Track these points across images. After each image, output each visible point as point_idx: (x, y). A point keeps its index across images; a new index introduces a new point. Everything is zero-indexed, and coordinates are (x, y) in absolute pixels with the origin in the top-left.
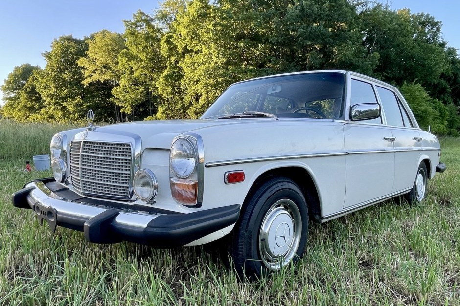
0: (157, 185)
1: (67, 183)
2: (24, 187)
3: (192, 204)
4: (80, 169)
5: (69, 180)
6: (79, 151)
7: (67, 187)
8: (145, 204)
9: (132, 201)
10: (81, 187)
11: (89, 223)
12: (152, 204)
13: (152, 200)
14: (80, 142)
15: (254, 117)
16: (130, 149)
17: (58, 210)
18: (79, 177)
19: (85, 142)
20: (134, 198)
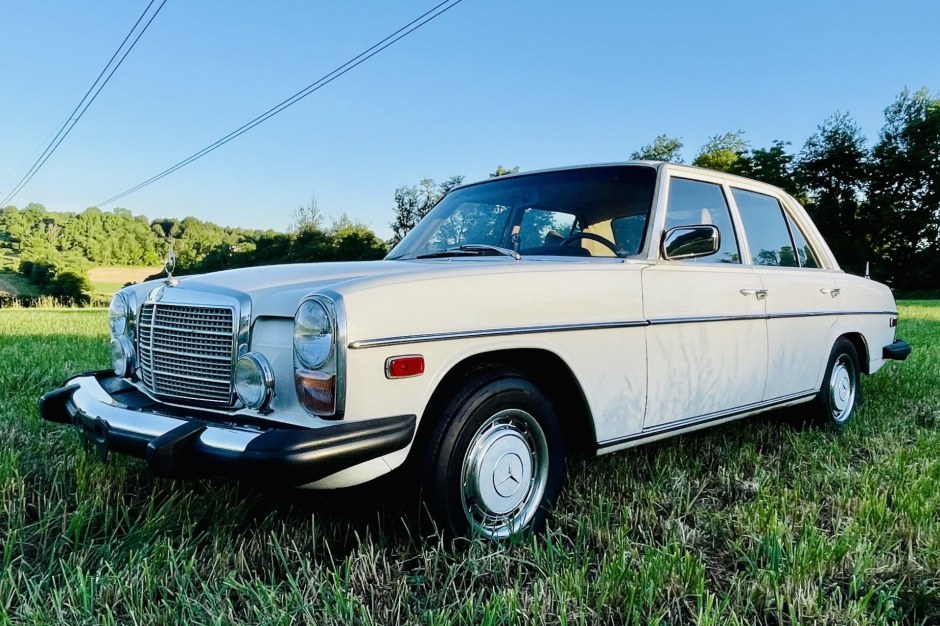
0: (273, 382)
1: (135, 379)
2: (64, 385)
3: (329, 414)
4: (151, 354)
5: (139, 373)
6: (150, 323)
7: (135, 385)
8: (253, 413)
9: (236, 410)
10: (153, 385)
11: (154, 444)
12: (266, 414)
13: (264, 408)
14: (151, 306)
15: (480, 255)
16: (231, 318)
17: (112, 424)
18: (149, 366)
19: (159, 306)
20: (238, 403)
